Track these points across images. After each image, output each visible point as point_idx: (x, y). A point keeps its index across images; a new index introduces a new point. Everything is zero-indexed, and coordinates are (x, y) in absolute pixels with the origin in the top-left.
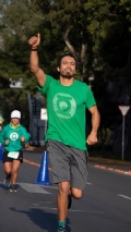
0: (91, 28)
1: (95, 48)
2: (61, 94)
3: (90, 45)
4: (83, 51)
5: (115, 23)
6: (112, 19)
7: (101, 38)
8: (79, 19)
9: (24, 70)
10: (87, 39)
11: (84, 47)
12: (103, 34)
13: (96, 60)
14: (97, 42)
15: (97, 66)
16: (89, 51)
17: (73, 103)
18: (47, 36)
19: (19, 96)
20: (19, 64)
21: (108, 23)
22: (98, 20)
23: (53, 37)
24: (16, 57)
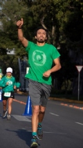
0: (58, 16)
1: (61, 29)
2: (37, 51)
3: (58, 27)
4: (53, 31)
5: (73, 13)
6: (71, 10)
7: (64, 22)
8: (51, 10)
9: (16, 43)
10: (56, 23)
11: (53, 28)
12: (66, 19)
13: (61, 37)
14: (62, 25)
15: (62, 40)
16: (57, 31)
17: (44, 56)
18: (31, 21)
19: (12, 60)
20: (12, 39)
21: (68, 12)
22: (63, 11)
23: (34, 21)
24: (11, 35)
